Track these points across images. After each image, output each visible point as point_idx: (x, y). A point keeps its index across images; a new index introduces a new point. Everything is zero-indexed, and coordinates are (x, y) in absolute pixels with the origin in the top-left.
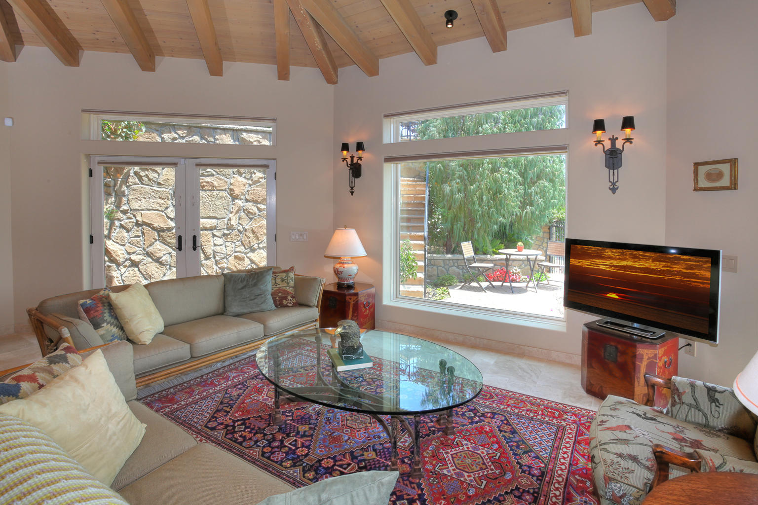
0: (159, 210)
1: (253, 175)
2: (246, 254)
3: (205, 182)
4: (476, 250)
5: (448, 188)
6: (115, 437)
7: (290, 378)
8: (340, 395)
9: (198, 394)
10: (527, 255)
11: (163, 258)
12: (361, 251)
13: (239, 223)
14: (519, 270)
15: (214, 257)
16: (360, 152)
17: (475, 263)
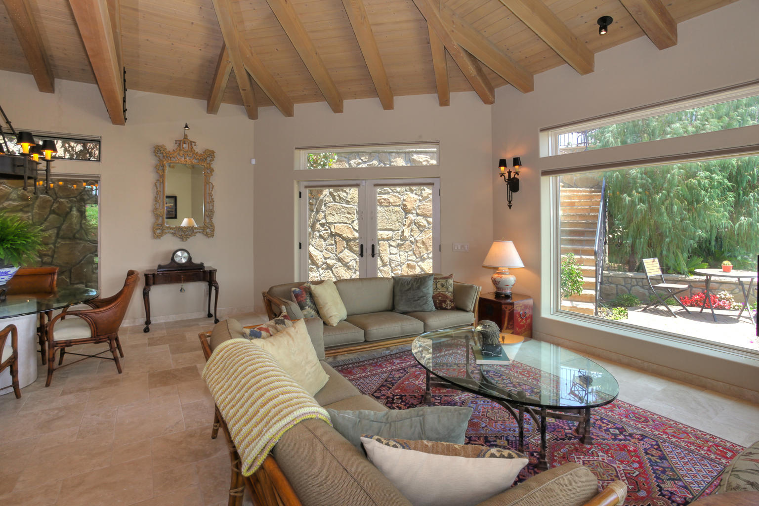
0: (347, 223)
1: (423, 192)
2: (417, 262)
3: (383, 199)
4: (665, 269)
5: (628, 198)
6: (310, 376)
7: (444, 371)
8: (480, 387)
9: (369, 371)
10: (739, 278)
11: (350, 263)
12: (518, 263)
13: (411, 235)
14: (728, 296)
15: (390, 265)
16: (517, 167)
17: (663, 283)
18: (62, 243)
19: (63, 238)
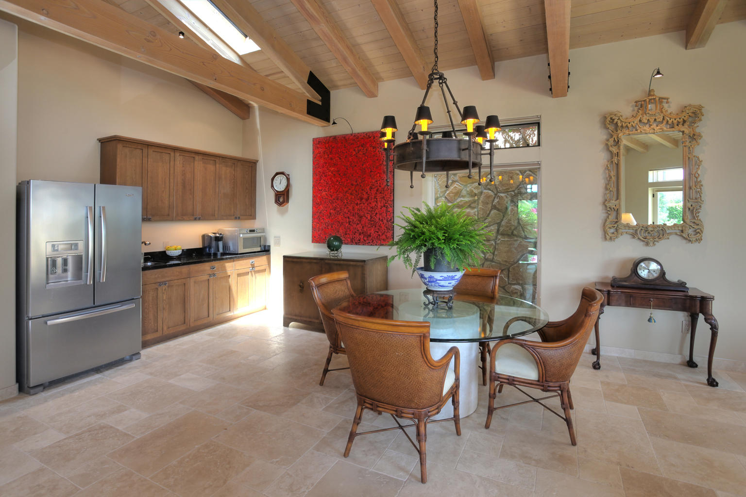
18: (502, 239)
19: (503, 235)
